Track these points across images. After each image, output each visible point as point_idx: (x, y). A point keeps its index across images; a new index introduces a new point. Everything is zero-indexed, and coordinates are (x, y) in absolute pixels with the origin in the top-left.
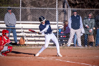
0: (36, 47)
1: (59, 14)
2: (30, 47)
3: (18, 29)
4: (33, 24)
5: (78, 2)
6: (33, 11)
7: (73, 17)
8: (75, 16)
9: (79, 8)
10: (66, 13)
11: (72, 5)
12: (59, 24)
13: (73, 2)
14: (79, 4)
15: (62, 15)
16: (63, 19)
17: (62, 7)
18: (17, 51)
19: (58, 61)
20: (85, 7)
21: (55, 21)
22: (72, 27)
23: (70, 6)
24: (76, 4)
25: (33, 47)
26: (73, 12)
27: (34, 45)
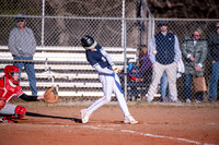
0: (78, 103)
1: (129, 31)
2: (64, 104)
3: (38, 63)
4: (70, 52)
5: (169, 5)
6: (70, 25)
7: (158, 36)
8: (165, 34)
9: (173, 16)
10: (143, 28)
11: (156, 10)
12: (128, 52)
13: (159, 4)
14: (172, 9)
15: (136, 33)
16: (136, 42)
17: (135, 15)
18: (35, 112)
19: (125, 135)
20: (186, 14)
21: (120, 46)
22: (157, 59)
23: (152, 12)
24: (167, 8)
25: (71, 103)
26: (159, 25)
27: (74, 98)
